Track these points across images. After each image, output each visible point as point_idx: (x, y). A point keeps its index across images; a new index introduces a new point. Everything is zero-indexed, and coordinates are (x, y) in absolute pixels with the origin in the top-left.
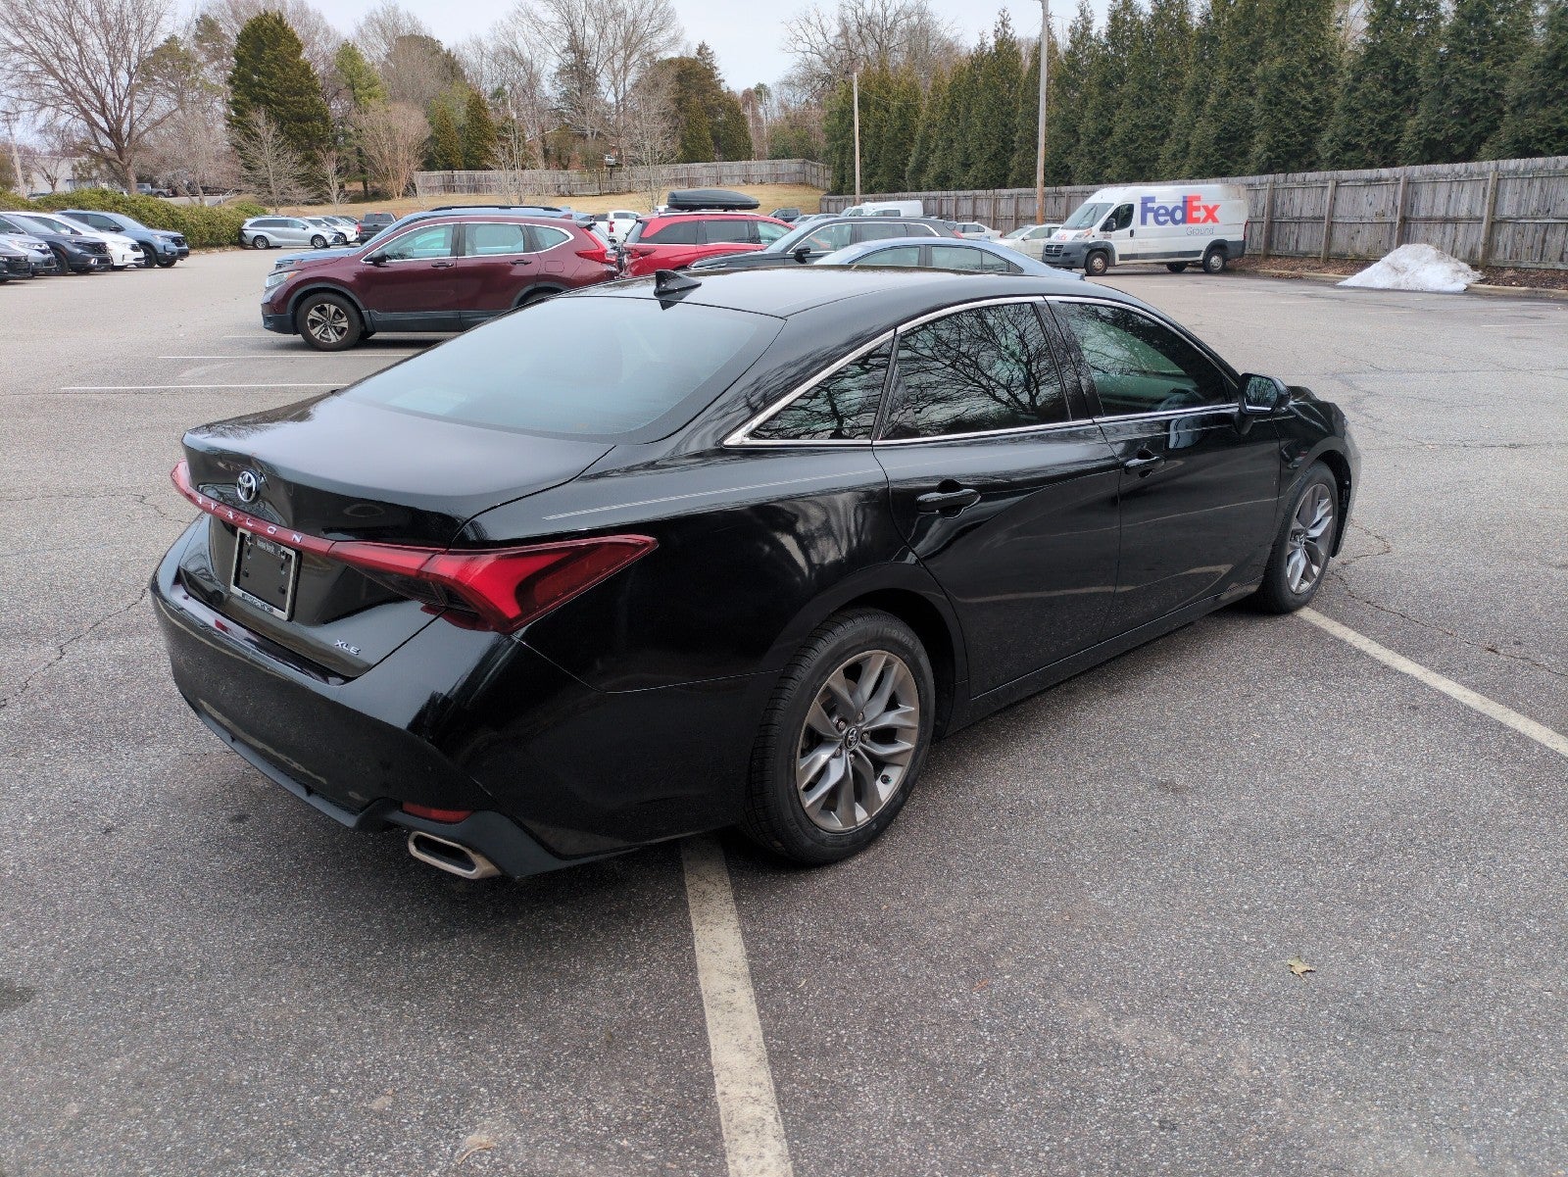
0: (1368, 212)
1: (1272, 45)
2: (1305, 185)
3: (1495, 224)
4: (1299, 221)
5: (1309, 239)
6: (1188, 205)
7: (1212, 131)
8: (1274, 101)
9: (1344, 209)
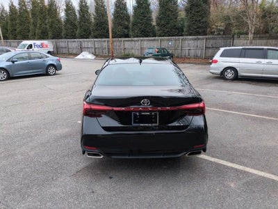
0: (75, 46)
1: (48, 17)
2: (62, 42)
3: (95, 49)
4: (62, 47)
5: (64, 51)
6: (42, 45)
7: (40, 31)
8: (51, 27)
9: (70, 46)
